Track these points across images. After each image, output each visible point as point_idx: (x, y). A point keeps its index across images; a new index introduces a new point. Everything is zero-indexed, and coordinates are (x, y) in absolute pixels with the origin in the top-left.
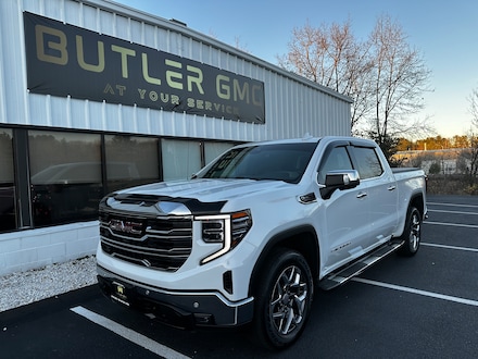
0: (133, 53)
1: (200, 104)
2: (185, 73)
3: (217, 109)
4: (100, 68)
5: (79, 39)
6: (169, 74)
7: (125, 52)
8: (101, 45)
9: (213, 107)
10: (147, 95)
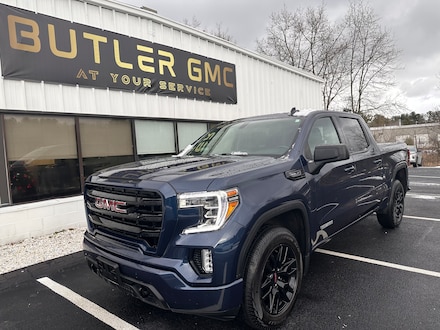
0: (104, 40)
1: (172, 86)
2: (157, 57)
3: (189, 90)
4: (73, 54)
5: (51, 28)
6: (141, 59)
7: (97, 39)
8: (73, 33)
9: (185, 89)
10: (119, 79)
